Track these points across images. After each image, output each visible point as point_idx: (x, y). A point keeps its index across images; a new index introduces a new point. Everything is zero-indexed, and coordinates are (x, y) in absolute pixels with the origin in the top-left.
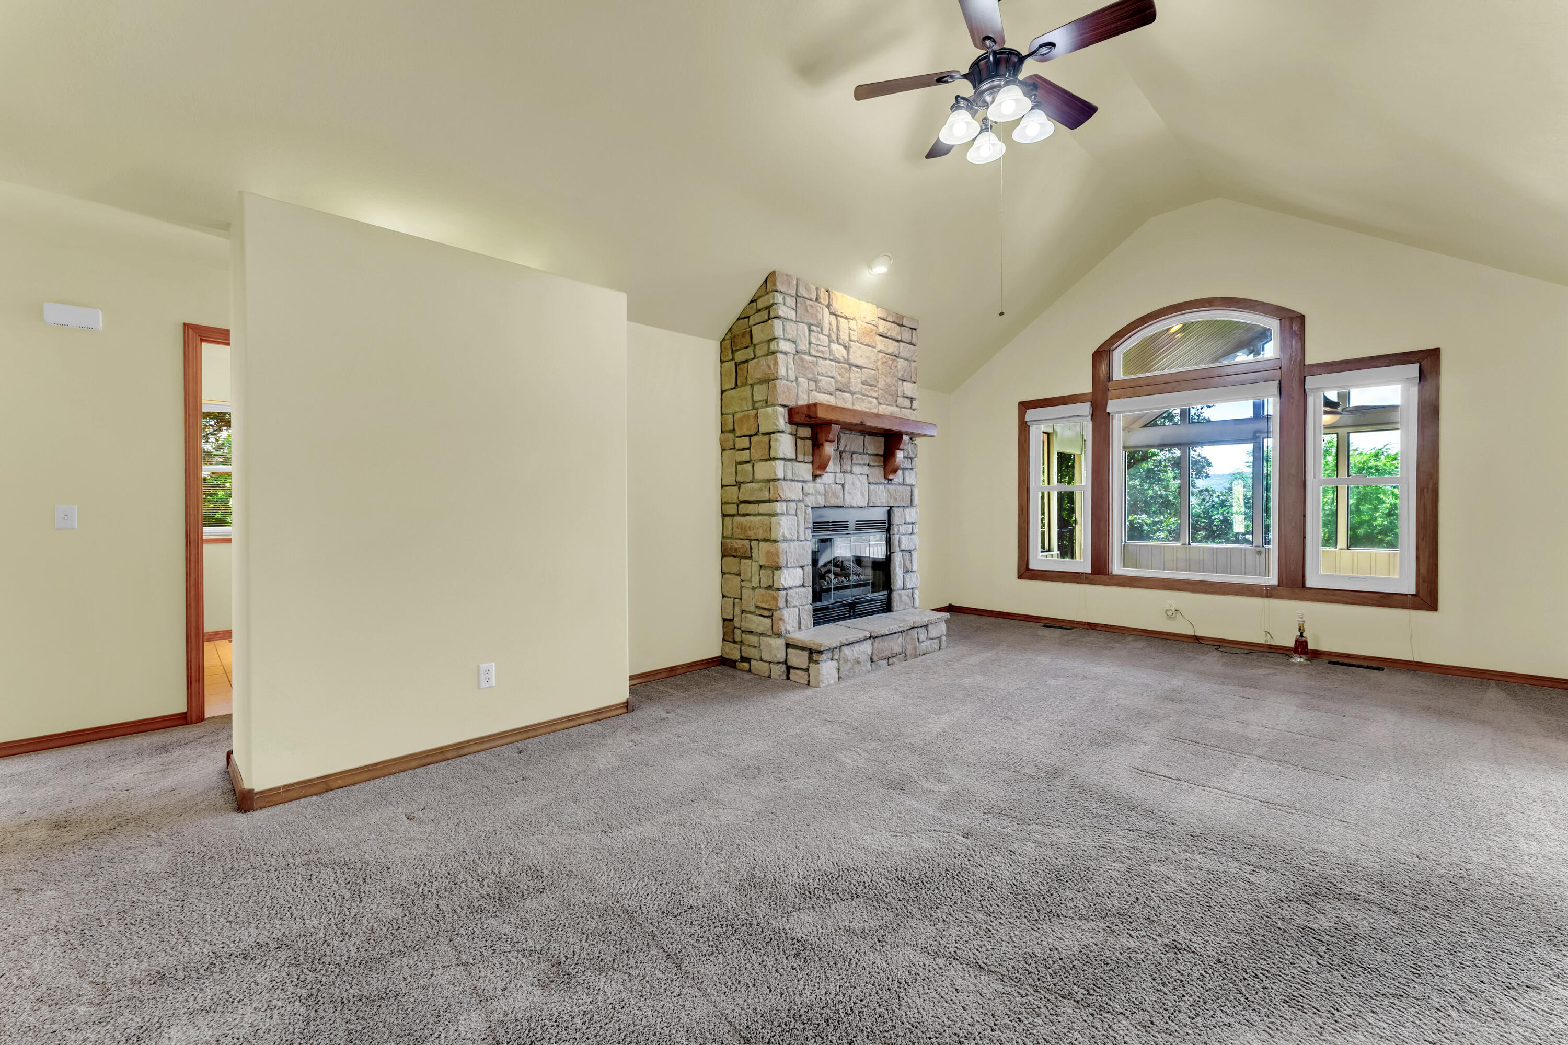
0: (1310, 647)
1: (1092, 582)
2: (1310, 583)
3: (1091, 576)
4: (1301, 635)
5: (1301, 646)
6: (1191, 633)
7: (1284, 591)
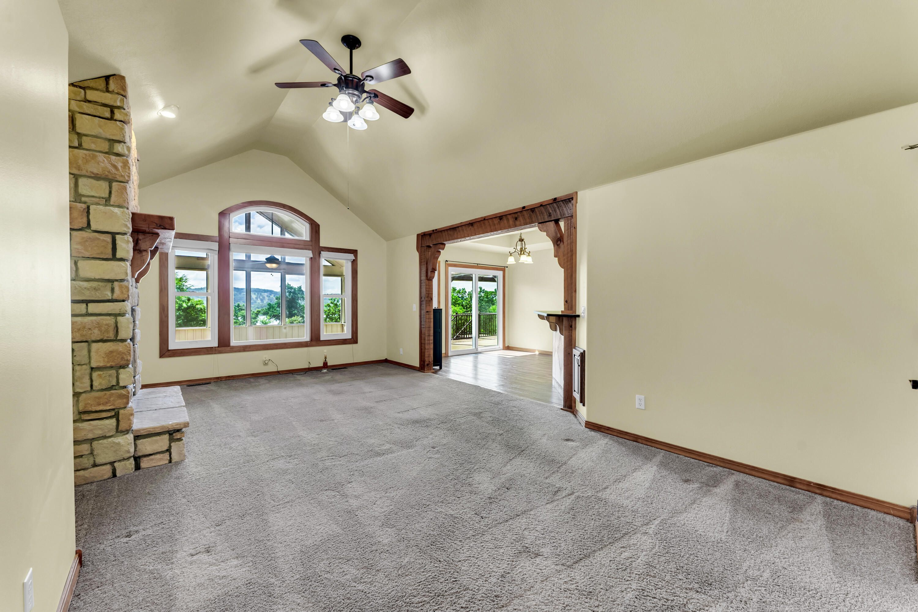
0: (329, 364)
1: (220, 352)
2: (322, 338)
3: (219, 349)
4: (326, 360)
5: (325, 365)
6: (276, 370)
7: (314, 343)
